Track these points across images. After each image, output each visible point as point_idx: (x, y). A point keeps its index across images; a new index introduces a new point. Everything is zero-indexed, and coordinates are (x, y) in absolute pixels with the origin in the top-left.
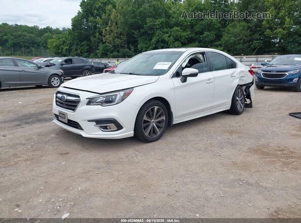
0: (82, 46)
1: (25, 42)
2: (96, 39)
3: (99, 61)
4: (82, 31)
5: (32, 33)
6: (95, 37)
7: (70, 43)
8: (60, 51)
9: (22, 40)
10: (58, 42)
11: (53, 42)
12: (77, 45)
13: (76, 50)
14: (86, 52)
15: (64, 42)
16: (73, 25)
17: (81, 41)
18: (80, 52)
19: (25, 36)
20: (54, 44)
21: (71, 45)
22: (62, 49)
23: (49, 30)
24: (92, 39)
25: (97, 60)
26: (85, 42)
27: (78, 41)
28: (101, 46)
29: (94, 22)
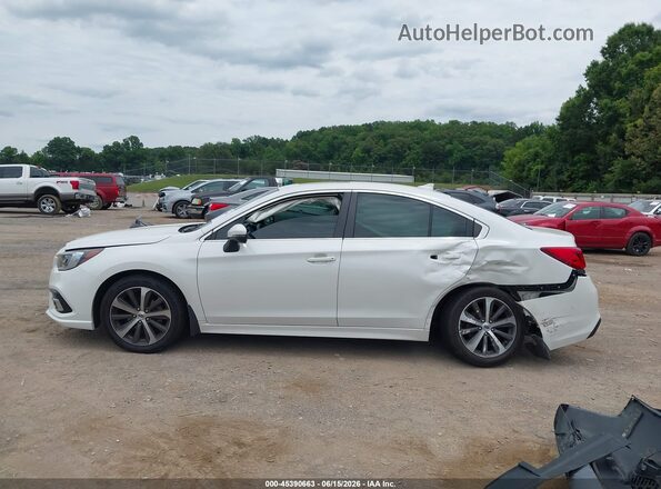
0: (574, 164)
1: (482, 156)
2: (608, 149)
3: (608, 201)
4: (580, 131)
5: (500, 137)
6: (606, 143)
7: (549, 158)
8: (525, 174)
9: (479, 152)
10: (525, 156)
11: (515, 156)
12: (565, 161)
13: (560, 172)
14: (582, 178)
15: (537, 155)
16: (561, 118)
17: (574, 153)
18: (569, 177)
19: (485, 144)
20: (516, 159)
21: (550, 161)
22: (530, 169)
23: (536, 129)
24: (600, 147)
25: (603, 199)
26: (582, 156)
27: (568, 153)
28: (618, 165)
29: (610, 109)
